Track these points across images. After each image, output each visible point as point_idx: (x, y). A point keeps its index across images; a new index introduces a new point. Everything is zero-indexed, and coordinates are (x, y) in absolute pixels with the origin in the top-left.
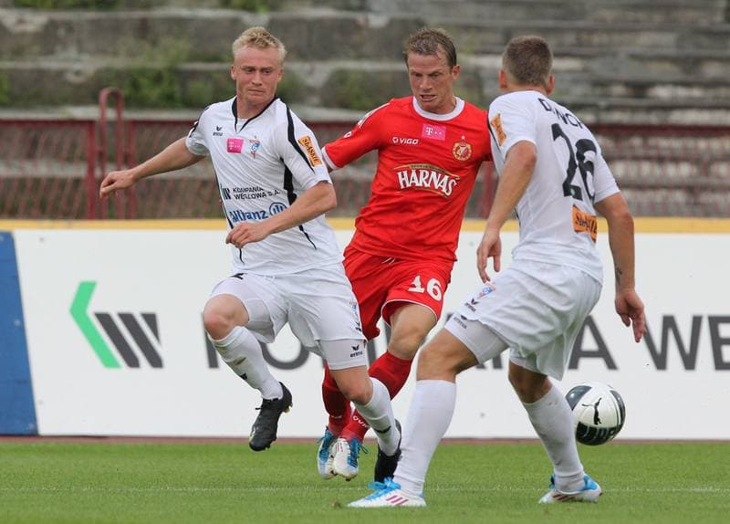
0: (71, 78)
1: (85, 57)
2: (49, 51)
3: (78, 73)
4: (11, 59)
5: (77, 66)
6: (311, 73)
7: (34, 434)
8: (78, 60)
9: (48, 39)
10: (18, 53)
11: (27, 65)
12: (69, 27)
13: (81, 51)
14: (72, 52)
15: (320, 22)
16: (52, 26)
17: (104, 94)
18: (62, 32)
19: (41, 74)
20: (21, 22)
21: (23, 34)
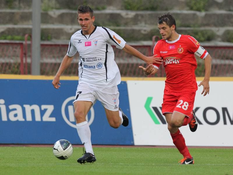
0: (143, 32)
1: (147, 25)
2: (136, 24)
3: (145, 31)
4: (124, 26)
5: (145, 28)
6: (218, 31)
7: (133, 145)
8: (145, 27)
9: (136, 20)
10: (126, 24)
11: (129, 28)
12: (142, 16)
13: (146, 23)
14: (143, 24)
15: (221, 15)
16: (137, 16)
17: (154, 37)
18: (140, 18)
19: (133, 31)
20: (127, 14)
21: (127, 18)
